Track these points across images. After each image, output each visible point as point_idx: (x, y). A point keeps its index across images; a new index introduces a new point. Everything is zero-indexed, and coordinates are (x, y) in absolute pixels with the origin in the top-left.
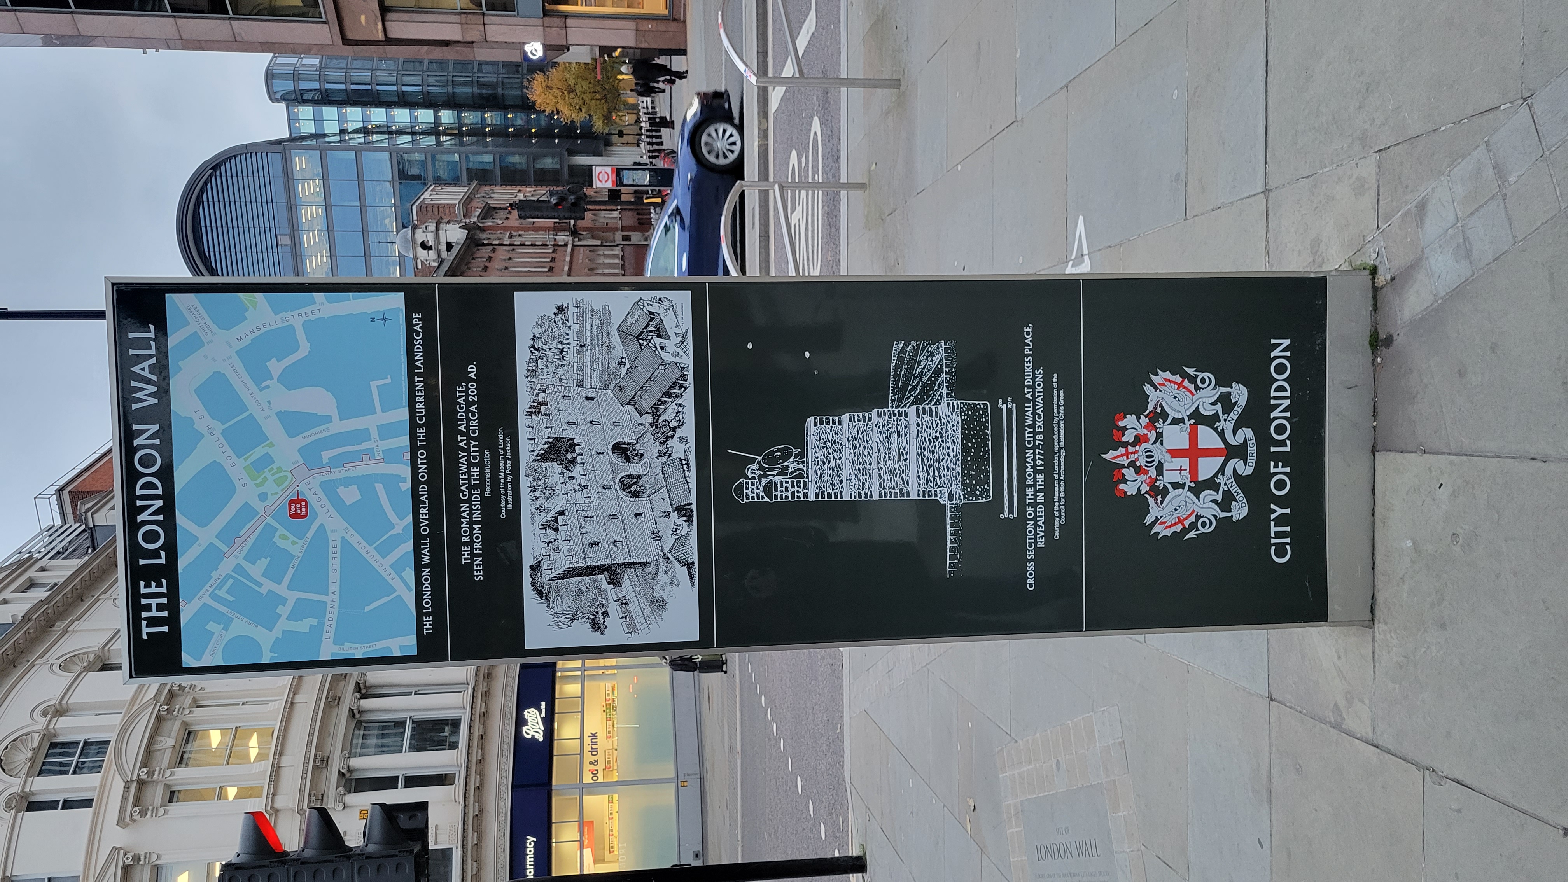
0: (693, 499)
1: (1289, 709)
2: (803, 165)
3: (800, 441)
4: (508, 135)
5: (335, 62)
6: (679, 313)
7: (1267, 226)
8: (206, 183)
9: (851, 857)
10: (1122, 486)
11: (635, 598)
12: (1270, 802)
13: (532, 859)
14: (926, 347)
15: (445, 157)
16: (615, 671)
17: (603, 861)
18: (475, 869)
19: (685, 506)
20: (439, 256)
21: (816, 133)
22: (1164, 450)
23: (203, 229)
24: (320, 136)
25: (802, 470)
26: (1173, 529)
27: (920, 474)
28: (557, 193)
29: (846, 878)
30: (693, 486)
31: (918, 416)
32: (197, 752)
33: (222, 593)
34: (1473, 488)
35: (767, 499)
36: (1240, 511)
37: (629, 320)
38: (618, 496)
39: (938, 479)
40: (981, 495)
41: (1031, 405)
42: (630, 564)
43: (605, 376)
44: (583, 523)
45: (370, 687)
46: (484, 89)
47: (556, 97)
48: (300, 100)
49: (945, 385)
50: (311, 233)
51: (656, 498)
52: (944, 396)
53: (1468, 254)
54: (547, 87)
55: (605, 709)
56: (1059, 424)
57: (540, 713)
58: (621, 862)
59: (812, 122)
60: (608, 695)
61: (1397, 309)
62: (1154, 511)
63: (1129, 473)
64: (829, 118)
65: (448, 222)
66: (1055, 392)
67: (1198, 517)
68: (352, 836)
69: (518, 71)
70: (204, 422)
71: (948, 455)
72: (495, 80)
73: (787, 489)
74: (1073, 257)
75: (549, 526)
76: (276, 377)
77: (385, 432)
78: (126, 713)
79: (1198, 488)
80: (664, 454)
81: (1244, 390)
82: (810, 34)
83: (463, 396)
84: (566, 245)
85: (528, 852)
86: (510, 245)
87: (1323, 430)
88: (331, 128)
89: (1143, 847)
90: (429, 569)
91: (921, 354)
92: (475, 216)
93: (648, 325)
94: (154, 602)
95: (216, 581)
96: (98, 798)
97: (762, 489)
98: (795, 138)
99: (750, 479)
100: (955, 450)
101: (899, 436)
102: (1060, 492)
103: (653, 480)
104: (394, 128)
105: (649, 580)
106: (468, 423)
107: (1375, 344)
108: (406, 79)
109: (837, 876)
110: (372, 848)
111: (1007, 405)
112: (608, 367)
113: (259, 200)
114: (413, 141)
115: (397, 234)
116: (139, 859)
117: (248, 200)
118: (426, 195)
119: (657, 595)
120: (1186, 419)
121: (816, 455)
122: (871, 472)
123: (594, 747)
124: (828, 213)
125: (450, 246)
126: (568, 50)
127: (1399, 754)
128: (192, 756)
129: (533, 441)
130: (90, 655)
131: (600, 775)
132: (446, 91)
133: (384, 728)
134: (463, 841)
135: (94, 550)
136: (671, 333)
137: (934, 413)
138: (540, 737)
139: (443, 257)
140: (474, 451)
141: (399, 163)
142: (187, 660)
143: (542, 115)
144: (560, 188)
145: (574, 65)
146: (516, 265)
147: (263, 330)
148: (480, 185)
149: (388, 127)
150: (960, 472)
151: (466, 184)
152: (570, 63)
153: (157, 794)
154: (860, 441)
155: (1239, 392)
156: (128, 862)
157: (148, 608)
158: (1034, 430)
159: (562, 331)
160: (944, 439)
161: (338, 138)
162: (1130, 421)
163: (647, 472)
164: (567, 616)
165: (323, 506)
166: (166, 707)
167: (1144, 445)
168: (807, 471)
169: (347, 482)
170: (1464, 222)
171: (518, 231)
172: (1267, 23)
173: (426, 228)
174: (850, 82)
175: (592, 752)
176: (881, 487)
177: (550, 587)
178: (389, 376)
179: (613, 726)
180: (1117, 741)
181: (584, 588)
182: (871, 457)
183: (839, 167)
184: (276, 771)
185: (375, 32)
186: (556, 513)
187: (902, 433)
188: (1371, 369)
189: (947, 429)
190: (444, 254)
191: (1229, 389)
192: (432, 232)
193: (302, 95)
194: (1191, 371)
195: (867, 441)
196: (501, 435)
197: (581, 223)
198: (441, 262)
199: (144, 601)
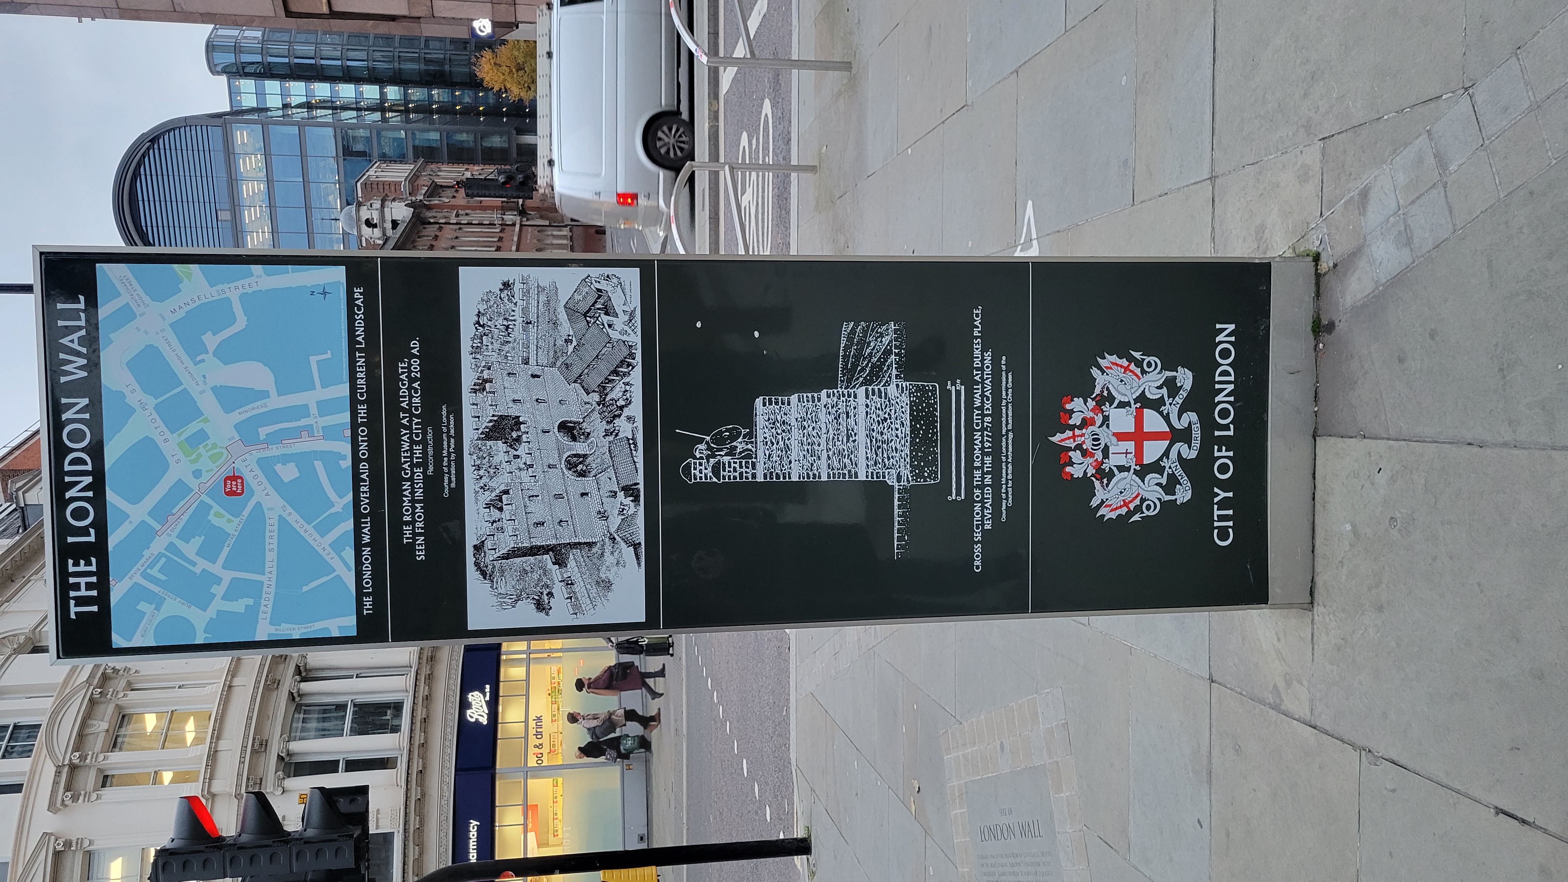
0: (640, 479)
1: (1229, 691)
2: (754, 147)
3: (749, 421)
4: (455, 113)
5: (278, 35)
6: (627, 291)
7: (1213, 212)
8: (143, 156)
9: (796, 839)
10: (1068, 469)
11: (580, 579)
12: (1210, 782)
13: (475, 843)
14: (875, 328)
15: (391, 134)
16: (561, 654)
17: (547, 845)
18: (417, 853)
19: (631, 485)
20: (384, 234)
21: (766, 115)
22: (1111, 433)
23: (141, 203)
24: (261, 110)
25: (751, 450)
26: (1118, 512)
27: (869, 455)
28: (505, 172)
29: (791, 860)
30: (640, 466)
31: (867, 397)
32: (131, 736)
33: (154, 572)
34: (1411, 473)
35: (715, 480)
36: (1184, 495)
37: (577, 297)
38: (563, 475)
39: (886, 460)
40: (929, 476)
41: (980, 387)
42: (575, 544)
43: (552, 354)
44: (528, 502)
45: (310, 670)
46: (429, 65)
47: (504, 74)
48: (242, 73)
49: (894, 366)
50: (252, 209)
51: (603, 477)
52: (893, 377)
53: (1409, 242)
54: (495, 64)
55: (550, 692)
56: (1007, 406)
57: (485, 696)
58: (565, 846)
59: (763, 104)
60: (554, 678)
61: (1339, 295)
62: (1100, 494)
63: (1076, 456)
64: (780, 100)
65: (394, 200)
66: (1004, 374)
67: (1143, 500)
68: (292, 821)
69: (465, 48)
70: (135, 396)
71: (897, 436)
72: (442, 56)
73: (735, 470)
74: (1022, 242)
75: (493, 506)
76: (211, 350)
77: (325, 408)
78: (58, 695)
79: (1143, 471)
80: (611, 433)
81: (1189, 374)
82: (762, 15)
83: (406, 372)
84: (514, 225)
85: (471, 836)
86: (456, 224)
87: (1266, 415)
88: (274, 102)
89: (1084, 827)
90: (369, 549)
91: (871, 335)
92: (421, 195)
93: (596, 302)
94: (83, 581)
95: (147, 559)
96: (28, 782)
97: (710, 469)
98: (745, 120)
99: (698, 459)
100: (903, 431)
101: (848, 417)
102: (1007, 474)
103: (599, 460)
104: (338, 103)
105: (595, 560)
106: (410, 400)
107: (1317, 330)
108: (351, 54)
109: (782, 858)
110: (310, 832)
111: (956, 387)
112: (555, 345)
113: (198, 174)
114: (358, 117)
115: (341, 211)
116: (71, 846)
117: (187, 174)
118: (371, 172)
119: (603, 576)
120: (1132, 402)
121: (765, 435)
122: (820, 453)
123: (539, 730)
124: (778, 196)
125: (395, 224)
126: (517, 27)
127: (1336, 736)
128: (126, 740)
129: (477, 419)
130: (20, 637)
131: (545, 758)
132: (392, 67)
133: (325, 712)
134: (405, 825)
135: (25, 529)
136: (619, 310)
137: (883, 394)
138: (484, 721)
139: (388, 235)
140: (416, 429)
141: (343, 138)
142: (118, 640)
143: (490, 93)
144: (508, 167)
145: (522, 44)
146: (463, 244)
147: (198, 303)
148: (426, 163)
149: (332, 102)
150: (908, 453)
151: (412, 162)
152: (518, 41)
153: (90, 779)
154: (809, 422)
155: (1184, 376)
156: (59, 848)
157: (77, 587)
158: (983, 411)
159: (508, 307)
160: (892, 420)
161: (280, 113)
162: (1077, 404)
163: (593, 451)
164: (511, 597)
165: (260, 483)
166: (99, 690)
167: (1091, 428)
168: (756, 451)
169: (285, 459)
170: (1405, 210)
171: (466, 209)
172: (1214, 10)
173: (371, 206)
174: (801, 64)
175: (536, 735)
176: (829, 468)
177: (494, 567)
178: (329, 352)
179: (558, 709)
180: (1060, 722)
181: (528, 569)
182: (820, 438)
183: (790, 149)
184: (213, 756)
185: (319, 5)
186: (501, 492)
187: (851, 414)
188: (1314, 354)
189: (895, 410)
190: (389, 233)
191: (1174, 373)
192: (377, 209)
193: (243, 68)
194: (1137, 355)
195: (816, 422)
196: (444, 413)
197: (529, 203)
198: (386, 240)
199: (72, 580)
